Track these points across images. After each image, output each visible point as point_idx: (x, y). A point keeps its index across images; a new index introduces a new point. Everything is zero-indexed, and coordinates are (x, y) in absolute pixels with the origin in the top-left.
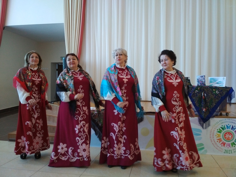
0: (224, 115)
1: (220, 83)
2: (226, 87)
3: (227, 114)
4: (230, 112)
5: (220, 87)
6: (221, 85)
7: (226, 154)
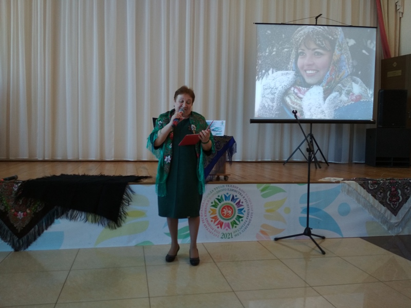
0: (222, 180)
1: (217, 130)
2: (225, 137)
3: (226, 178)
4: (230, 175)
5: (217, 137)
6: (218, 133)
7: (224, 240)
